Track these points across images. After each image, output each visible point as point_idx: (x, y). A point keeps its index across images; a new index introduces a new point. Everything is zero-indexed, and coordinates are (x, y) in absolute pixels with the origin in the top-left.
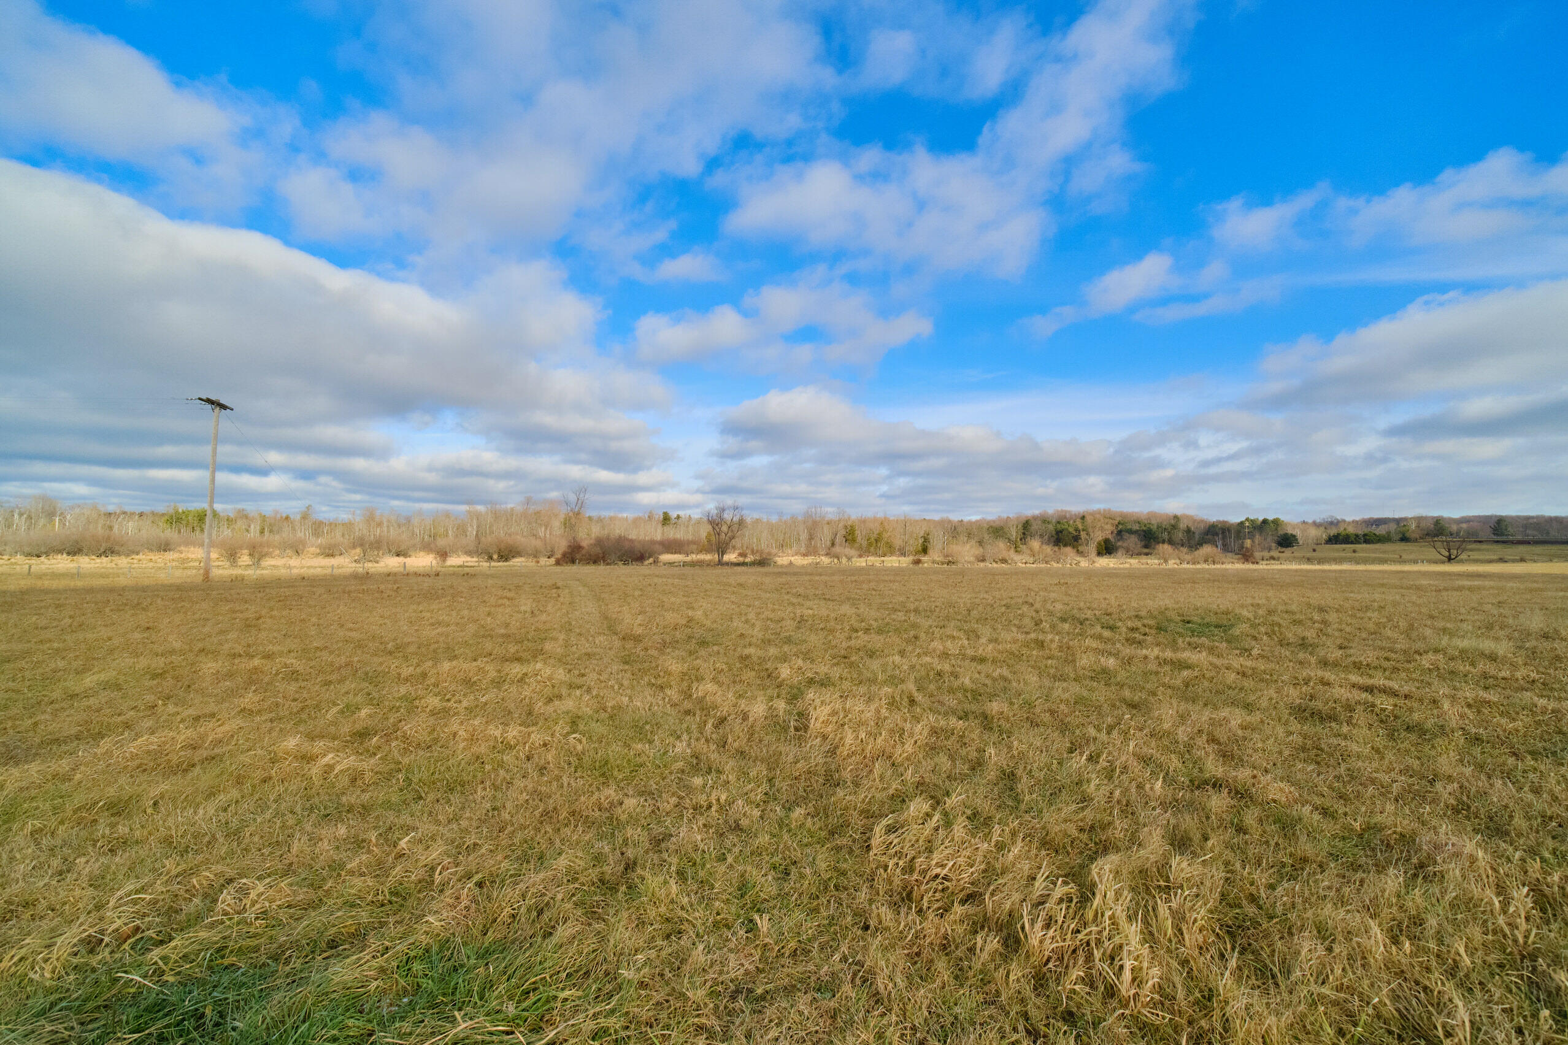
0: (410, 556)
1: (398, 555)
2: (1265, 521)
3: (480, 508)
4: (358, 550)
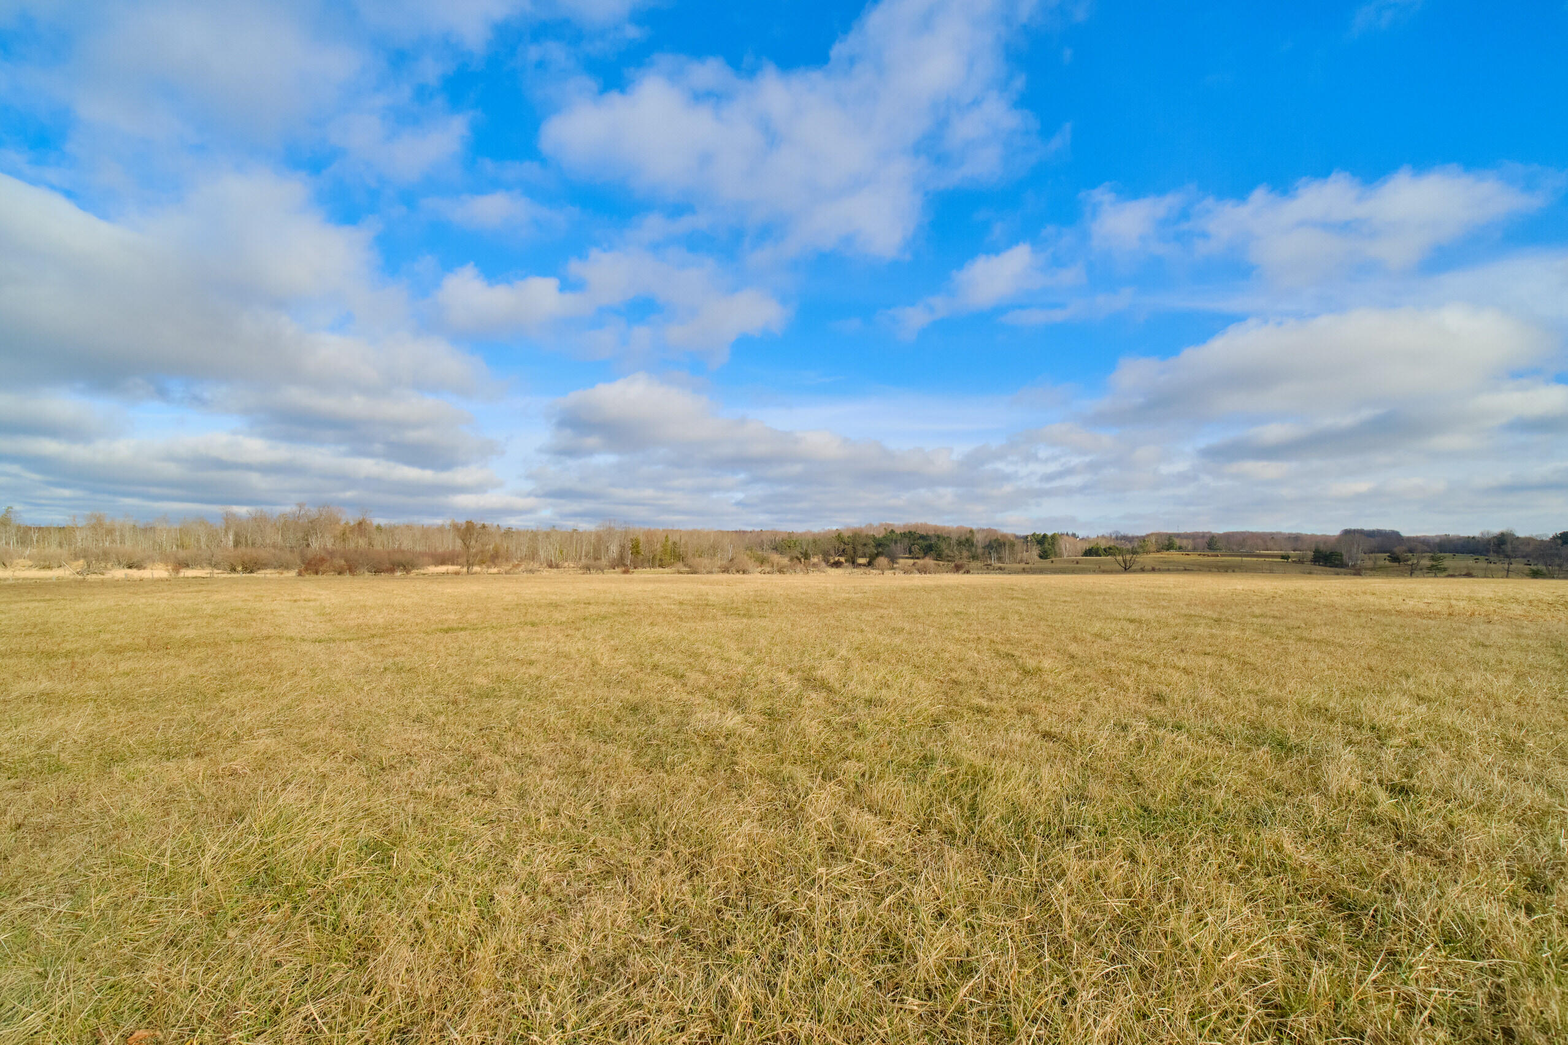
0: (144, 568)
1: (130, 567)
3: (242, 511)
4: (81, 562)
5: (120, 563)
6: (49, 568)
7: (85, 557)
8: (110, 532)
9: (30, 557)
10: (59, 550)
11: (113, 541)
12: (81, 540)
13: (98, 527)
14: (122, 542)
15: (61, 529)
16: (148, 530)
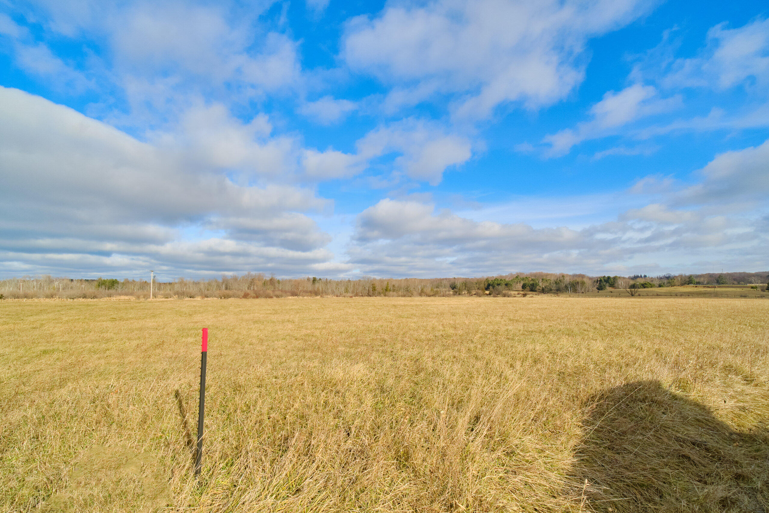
2: (609, 278)
5: (188, 296)
6: (167, 298)
7: (178, 294)
8: (186, 285)
9: (162, 295)
10: (170, 292)
11: (187, 288)
12: (177, 288)
13: (182, 283)
14: (189, 288)
15: (170, 284)
16: (196, 284)
